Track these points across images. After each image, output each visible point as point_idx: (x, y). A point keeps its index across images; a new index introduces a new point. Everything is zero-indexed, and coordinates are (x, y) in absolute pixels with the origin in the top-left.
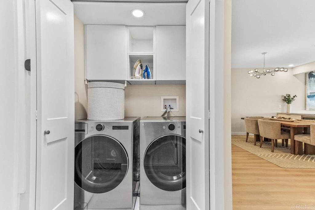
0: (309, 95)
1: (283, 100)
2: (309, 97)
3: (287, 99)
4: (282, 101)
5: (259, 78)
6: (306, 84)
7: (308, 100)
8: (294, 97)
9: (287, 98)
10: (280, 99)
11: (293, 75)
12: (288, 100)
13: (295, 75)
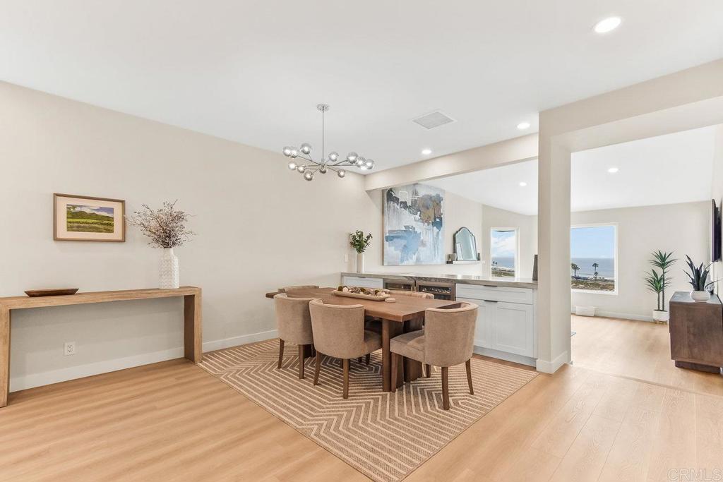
0: (388, 235)
1: (352, 243)
2: (388, 239)
3: (357, 241)
4: (350, 245)
5: (310, 179)
6: (383, 213)
7: (386, 243)
8: (368, 237)
9: (358, 239)
10: (346, 241)
11: (367, 191)
12: (358, 243)
13: (369, 192)
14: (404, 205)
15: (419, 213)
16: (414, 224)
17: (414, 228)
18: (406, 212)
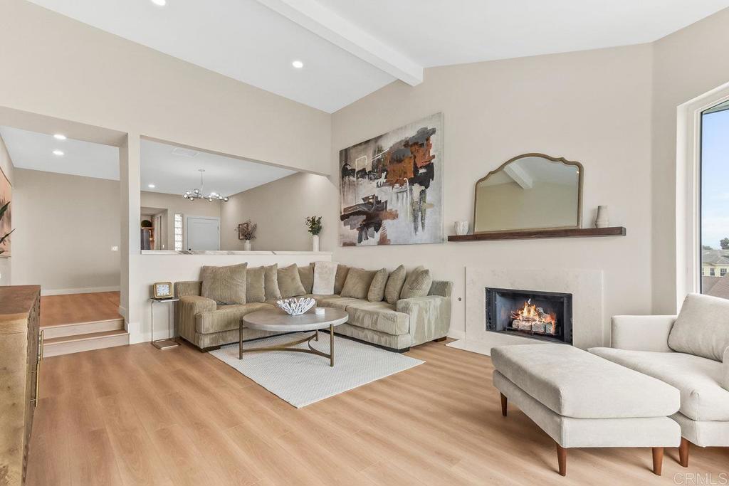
14: (363, 173)
15: (384, 175)
16: (376, 192)
17: (377, 197)
18: (364, 181)
